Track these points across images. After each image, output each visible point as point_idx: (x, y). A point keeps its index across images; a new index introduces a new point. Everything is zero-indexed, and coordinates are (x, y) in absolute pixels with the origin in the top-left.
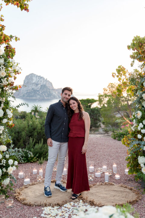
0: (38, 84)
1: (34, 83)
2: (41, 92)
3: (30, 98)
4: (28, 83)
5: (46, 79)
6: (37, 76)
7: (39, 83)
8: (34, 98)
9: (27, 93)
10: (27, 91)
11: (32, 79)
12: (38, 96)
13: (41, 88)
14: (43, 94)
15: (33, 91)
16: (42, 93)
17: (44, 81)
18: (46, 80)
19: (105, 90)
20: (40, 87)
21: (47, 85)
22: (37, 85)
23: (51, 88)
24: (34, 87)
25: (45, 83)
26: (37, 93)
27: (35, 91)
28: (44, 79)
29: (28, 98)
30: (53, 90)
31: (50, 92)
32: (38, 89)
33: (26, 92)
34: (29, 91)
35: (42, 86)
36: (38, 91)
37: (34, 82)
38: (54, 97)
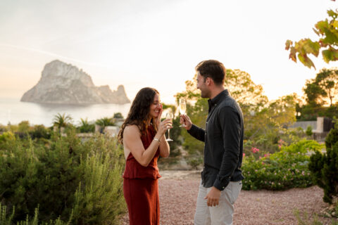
0: (67, 79)
1: (60, 77)
2: (72, 92)
3: (53, 102)
4: (48, 76)
5: (81, 70)
6: (65, 65)
7: (69, 76)
8: (60, 102)
9: (48, 93)
10: (48, 89)
11: (56, 70)
12: (67, 99)
13: (72, 86)
14: (76, 96)
15: (57, 90)
16: (73, 94)
17: (77, 74)
18: (81, 72)
19: (188, 84)
20: (69, 84)
21: (83, 80)
22: (65, 79)
23: (89, 85)
24: (59, 83)
25: (78, 77)
26: (66, 93)
27: (61, 91)
28: (77, 69)
29: (49, 102)
30: (93, 87)
31: (87, 92)
32: (67, 87)
33: (45, 92)
34: (50, 91)
35: (73, 81)
36: (66, 90)
37: (59, 74)
38: (95, 101)
